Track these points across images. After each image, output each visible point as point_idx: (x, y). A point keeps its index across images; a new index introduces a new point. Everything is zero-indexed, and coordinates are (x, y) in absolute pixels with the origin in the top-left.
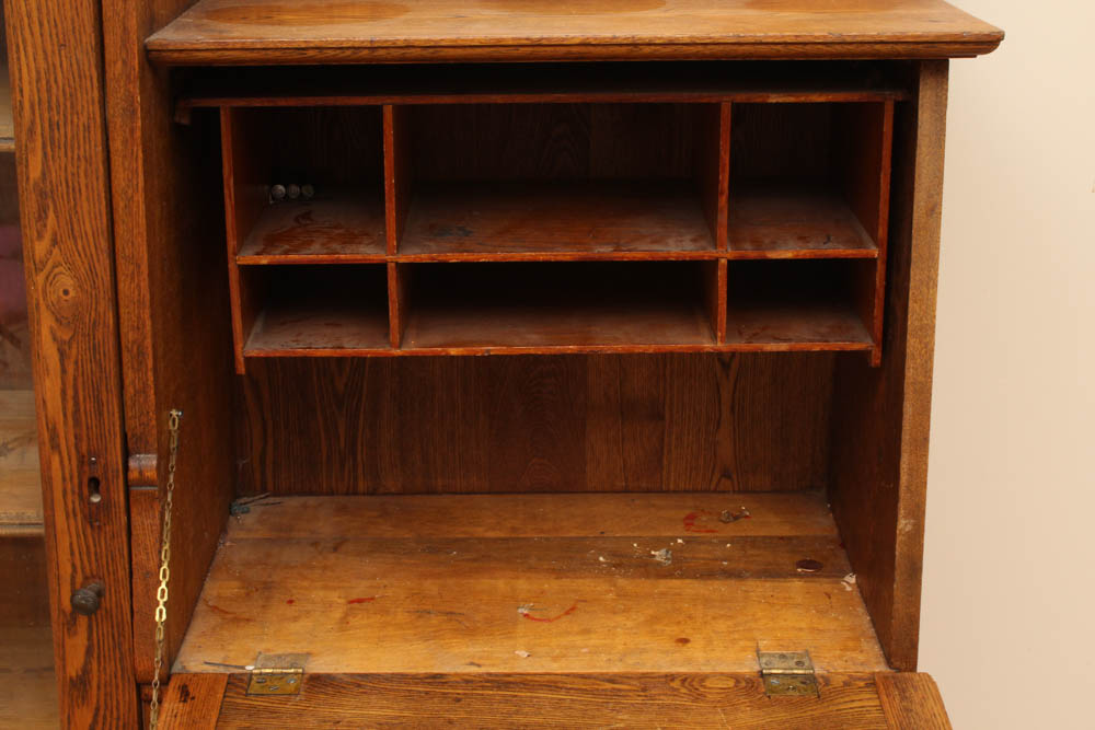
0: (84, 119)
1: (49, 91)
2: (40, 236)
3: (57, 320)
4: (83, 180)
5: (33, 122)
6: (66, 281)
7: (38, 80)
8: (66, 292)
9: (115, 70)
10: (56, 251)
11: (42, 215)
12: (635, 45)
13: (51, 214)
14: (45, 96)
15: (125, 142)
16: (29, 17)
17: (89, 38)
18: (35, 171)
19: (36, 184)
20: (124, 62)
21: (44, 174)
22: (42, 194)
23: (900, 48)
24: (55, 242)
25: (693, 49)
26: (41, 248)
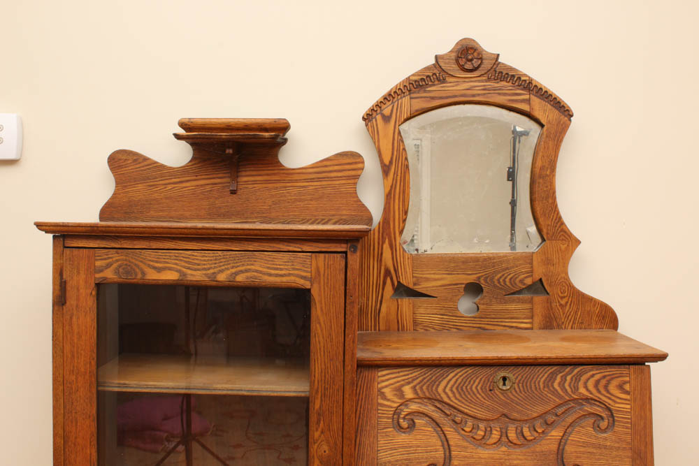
0: (337, 387)
1: (325, 376)
2: (317, 430)
3: (321, 462)
4: (335, 409)
5: (318, 388)
6: (325, 447)
7: (322, 372)
8: (325, 452)
9: (348, 368)
10: (322, 435)
11: (318, 422)
12: (536, 359)
13: (322, 422)
14: (323, 378)
15: (350, 395)
16: (320, 349)
17: (341, 358)
18: (317, 406)
19: (317, 410)
20: (352, 366)
21: (320, 407)
22: (319, 414)
23: (631, 359)
24: (322, 432)
25: (557, 360)
26: (317, 434)
